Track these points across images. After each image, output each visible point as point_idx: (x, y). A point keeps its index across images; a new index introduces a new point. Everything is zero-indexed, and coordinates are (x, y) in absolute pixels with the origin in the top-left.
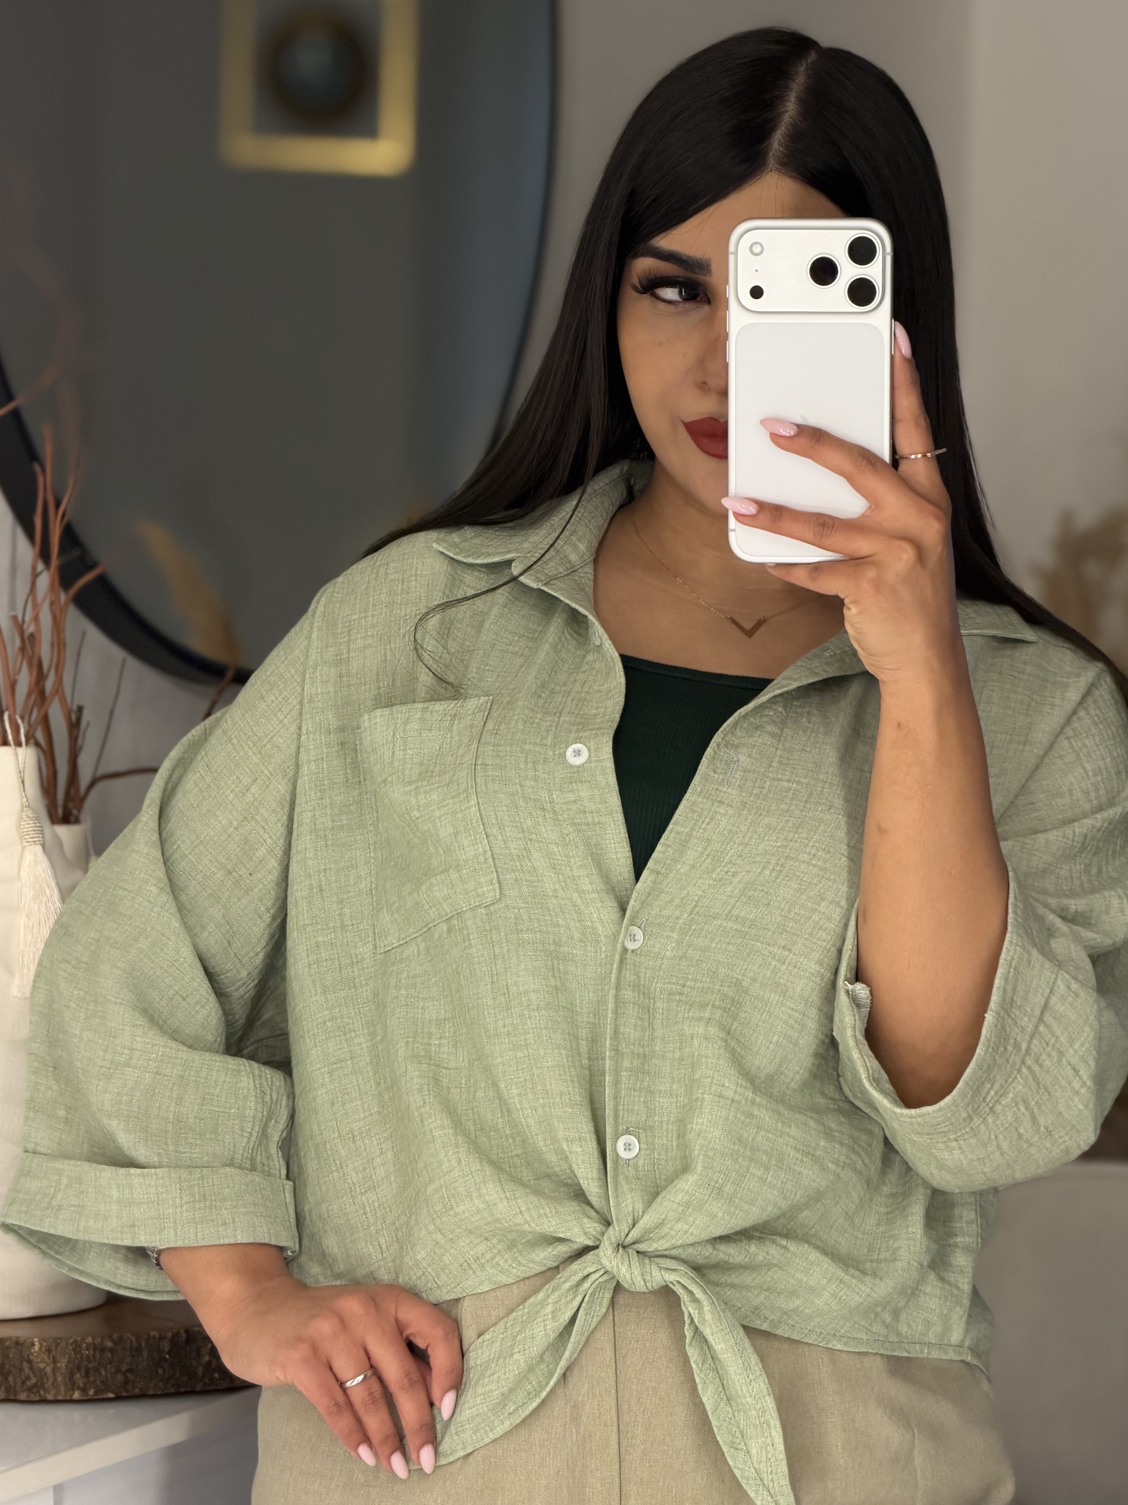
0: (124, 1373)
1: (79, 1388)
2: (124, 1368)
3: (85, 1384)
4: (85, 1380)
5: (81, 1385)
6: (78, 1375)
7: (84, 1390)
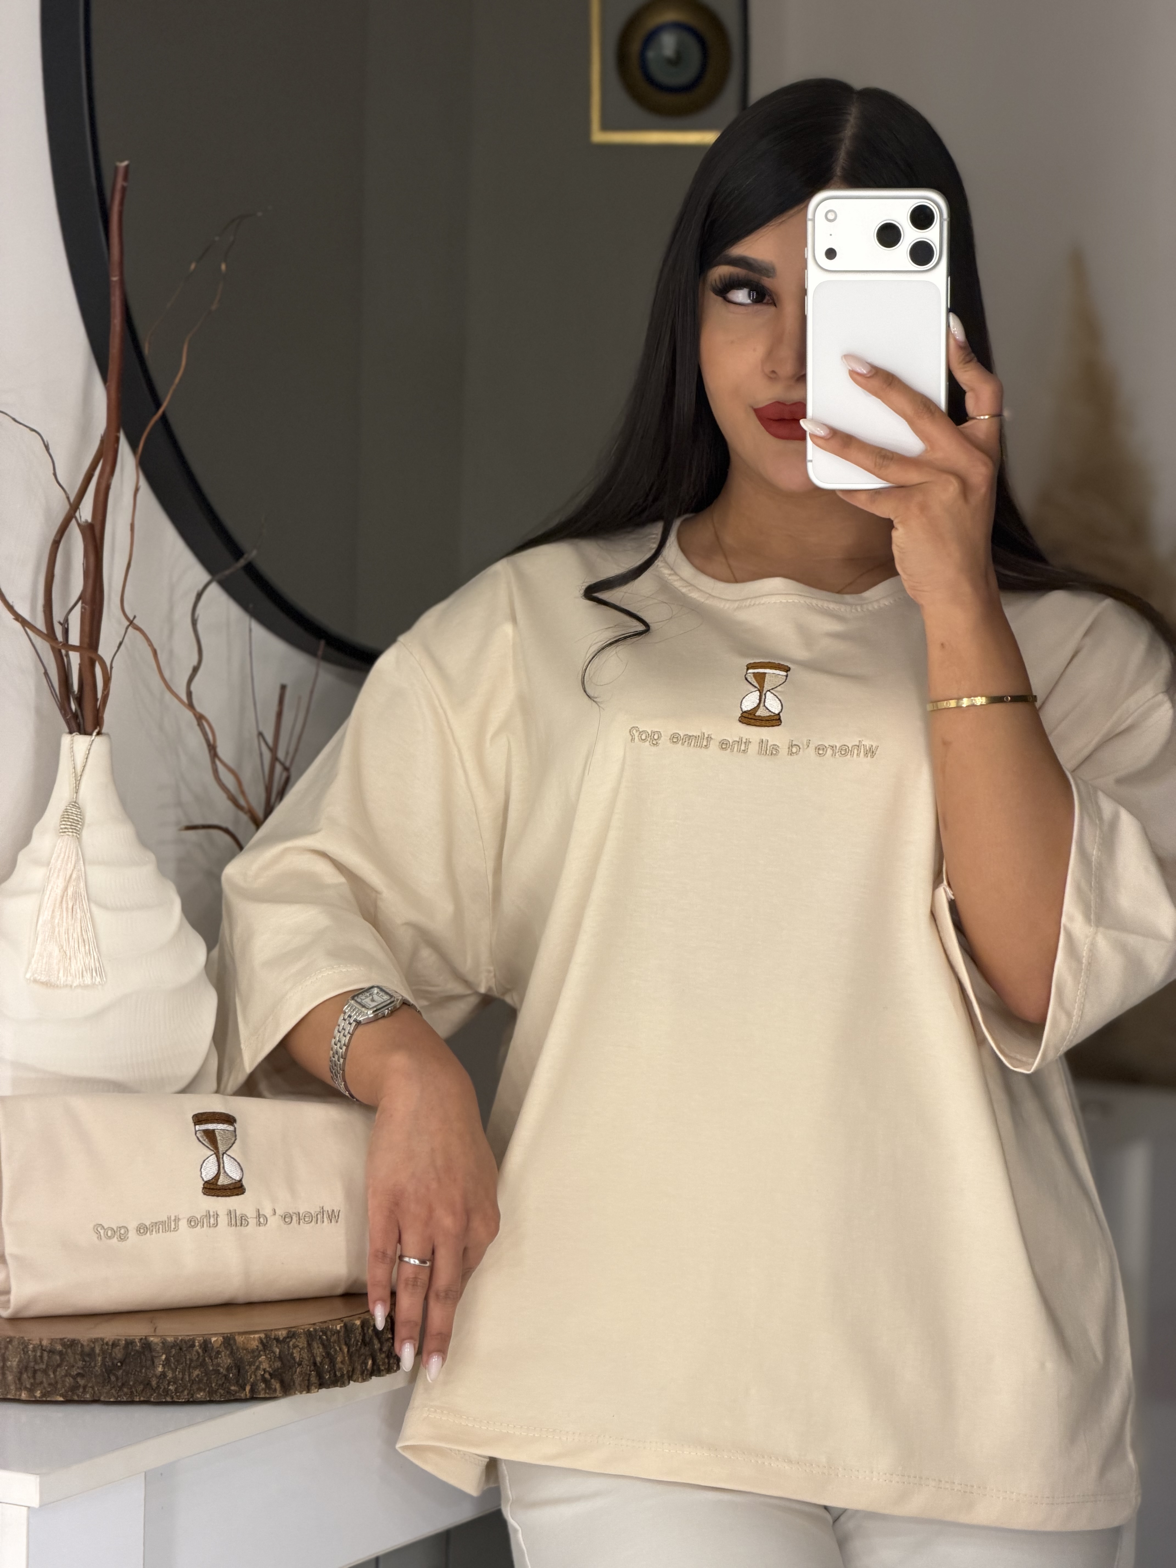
0: (74, 1378)
1: (26, 1388)
2: (74, 1372)
3: (32, 1384)
4: (32, 1381)
5: (28, 1386)
6: (25, 1376)
7: (31, 1391)
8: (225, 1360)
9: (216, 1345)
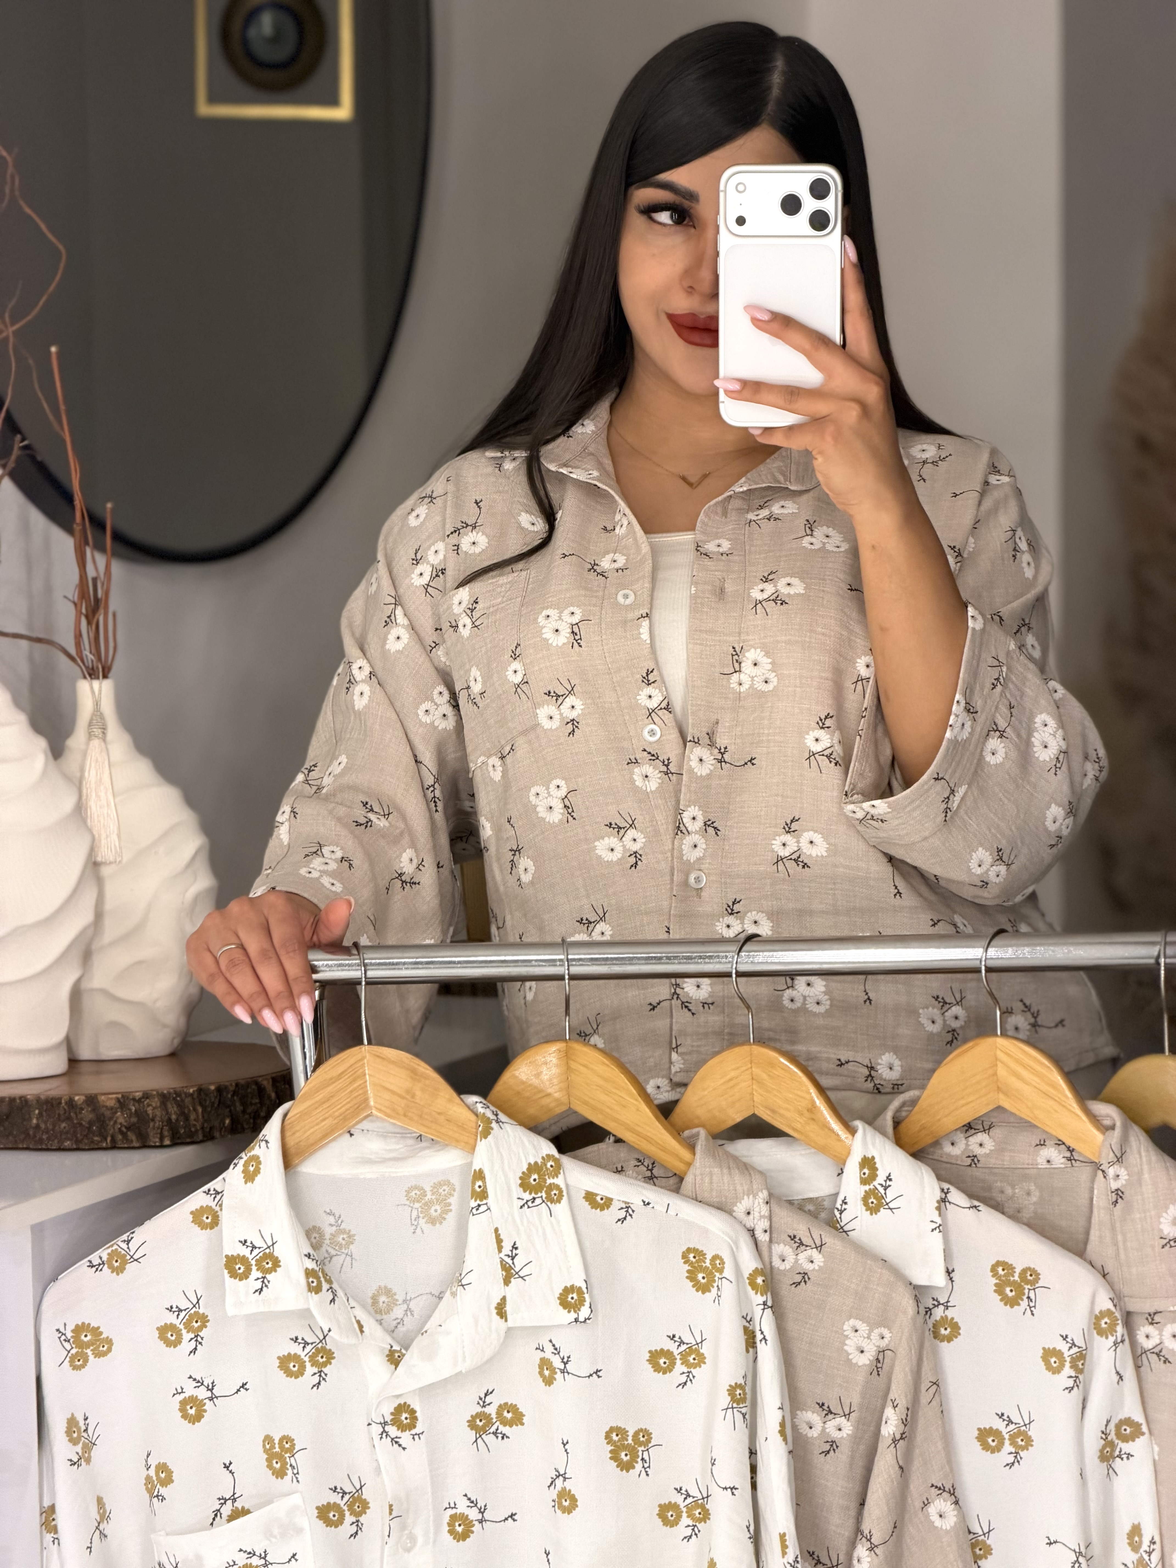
8: (87, 1115)
9: (79, 1103)
